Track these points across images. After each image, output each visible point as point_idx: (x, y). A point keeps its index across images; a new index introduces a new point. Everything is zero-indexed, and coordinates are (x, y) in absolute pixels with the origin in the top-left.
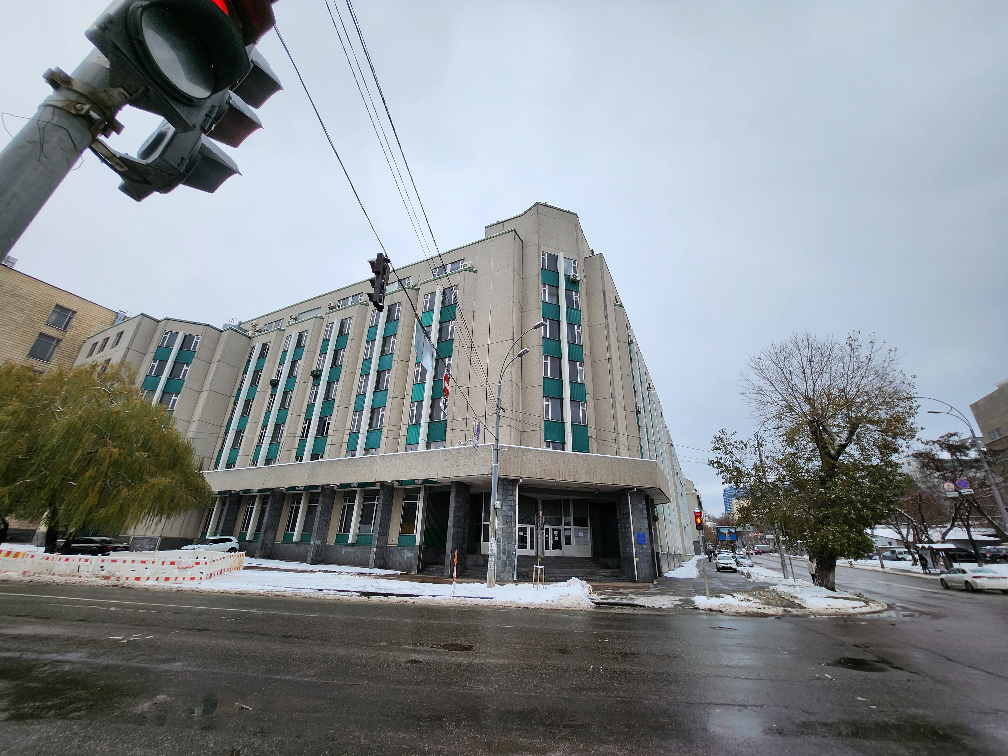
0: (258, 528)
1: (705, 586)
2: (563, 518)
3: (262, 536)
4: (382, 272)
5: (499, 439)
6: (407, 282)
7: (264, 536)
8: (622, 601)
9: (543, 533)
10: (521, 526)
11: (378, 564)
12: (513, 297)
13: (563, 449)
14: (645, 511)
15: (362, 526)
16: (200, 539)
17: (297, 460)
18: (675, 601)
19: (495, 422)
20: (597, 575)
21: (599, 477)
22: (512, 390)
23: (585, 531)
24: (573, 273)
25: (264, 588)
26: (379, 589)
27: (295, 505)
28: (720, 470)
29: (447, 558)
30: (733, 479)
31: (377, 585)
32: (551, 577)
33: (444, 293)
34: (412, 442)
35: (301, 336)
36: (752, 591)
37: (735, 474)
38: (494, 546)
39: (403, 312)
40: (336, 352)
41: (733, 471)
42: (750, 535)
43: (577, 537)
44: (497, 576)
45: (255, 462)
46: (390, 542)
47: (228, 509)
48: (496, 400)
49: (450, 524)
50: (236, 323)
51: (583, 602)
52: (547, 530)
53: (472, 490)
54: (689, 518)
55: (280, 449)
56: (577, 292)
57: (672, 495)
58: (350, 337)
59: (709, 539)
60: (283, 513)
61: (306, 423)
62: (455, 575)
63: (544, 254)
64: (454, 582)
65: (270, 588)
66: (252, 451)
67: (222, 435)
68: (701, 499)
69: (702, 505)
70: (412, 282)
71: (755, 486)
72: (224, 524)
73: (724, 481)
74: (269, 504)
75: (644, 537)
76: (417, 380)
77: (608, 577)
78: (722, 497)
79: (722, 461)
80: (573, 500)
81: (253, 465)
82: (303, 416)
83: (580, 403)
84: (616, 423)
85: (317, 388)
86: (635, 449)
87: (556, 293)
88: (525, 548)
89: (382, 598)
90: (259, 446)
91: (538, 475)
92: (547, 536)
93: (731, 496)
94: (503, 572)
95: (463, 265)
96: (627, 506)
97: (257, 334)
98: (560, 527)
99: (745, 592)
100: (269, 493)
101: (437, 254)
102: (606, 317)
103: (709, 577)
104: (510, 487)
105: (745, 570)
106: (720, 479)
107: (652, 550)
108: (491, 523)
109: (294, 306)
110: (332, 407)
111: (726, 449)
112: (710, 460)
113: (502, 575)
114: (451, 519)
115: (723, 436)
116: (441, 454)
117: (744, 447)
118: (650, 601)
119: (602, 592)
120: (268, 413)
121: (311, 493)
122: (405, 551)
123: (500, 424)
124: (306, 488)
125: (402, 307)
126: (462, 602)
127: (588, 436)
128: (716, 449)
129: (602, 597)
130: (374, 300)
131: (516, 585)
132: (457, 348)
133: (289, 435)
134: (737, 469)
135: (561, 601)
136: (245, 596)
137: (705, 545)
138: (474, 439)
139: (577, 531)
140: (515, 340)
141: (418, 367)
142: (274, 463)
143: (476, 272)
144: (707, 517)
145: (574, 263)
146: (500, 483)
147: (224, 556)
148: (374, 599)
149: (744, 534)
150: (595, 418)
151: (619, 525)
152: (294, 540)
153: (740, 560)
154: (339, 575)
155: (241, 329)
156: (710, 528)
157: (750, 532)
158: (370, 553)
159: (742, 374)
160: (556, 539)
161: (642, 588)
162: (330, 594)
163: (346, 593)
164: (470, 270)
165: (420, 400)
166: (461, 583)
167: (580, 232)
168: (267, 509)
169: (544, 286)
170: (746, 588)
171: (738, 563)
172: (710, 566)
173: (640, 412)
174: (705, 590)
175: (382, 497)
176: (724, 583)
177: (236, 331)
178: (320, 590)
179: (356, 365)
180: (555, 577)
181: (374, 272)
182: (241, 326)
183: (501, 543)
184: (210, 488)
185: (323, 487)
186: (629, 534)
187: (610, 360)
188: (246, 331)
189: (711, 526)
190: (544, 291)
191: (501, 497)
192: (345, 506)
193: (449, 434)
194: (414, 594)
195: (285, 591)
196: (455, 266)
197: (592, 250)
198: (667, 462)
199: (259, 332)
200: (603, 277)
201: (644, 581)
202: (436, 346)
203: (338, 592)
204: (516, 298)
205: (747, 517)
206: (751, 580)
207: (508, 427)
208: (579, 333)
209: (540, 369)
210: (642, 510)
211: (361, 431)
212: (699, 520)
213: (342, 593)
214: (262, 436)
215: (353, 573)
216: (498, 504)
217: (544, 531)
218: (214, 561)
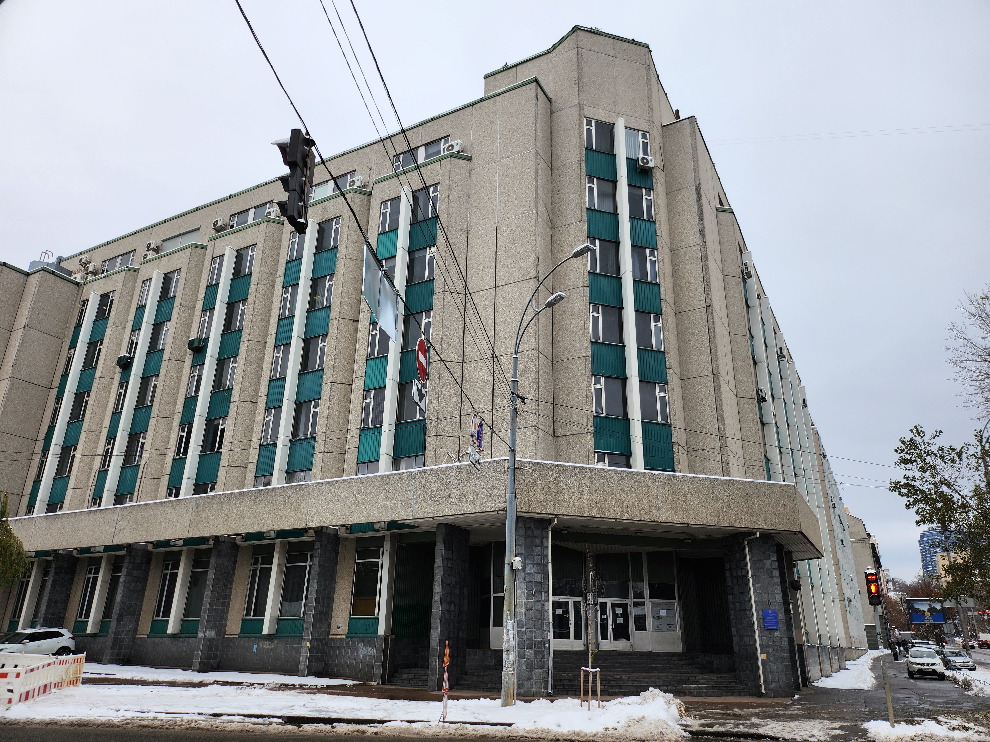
0: (107, 612)
1: (886, 703)
2: (631, 586)
3: (113, 625)
4: (301, 164)
5: (518, 449)
6: (349, 181)
7: (117, 626)
8: (737, 730)
9: (596, 611)
10: (557, 599)
11: (314, 669)
12: (536, 202)
13: (629, 466)
14: (776, 573)
15: (286, 603)
16: (6, 635)
17: (170, 494)
18: (833, 729)
19: (509, 421)
20: (693, 683)
21: (692, 512)
22: (537, 365)
23: (669, 608)
24: (641, 156)
25: (120, 714)
26: (317, 711)
27: (168, 572)
28: (911, 499)
29: (433, 655)
30: (937, 515)
31: (314, 704)
32: (613, 687)
33: (416, 199)
34: (367, 459)
35: (167, 279)
36: (972, 712)
37: (939, 505)
38: (511, 633)
39: (345, 234)
40: (231, 307)
41: (935, 501)
42: (970, 613)
43: (656, 617)
44: (520, 686)
45: (97, 498)
46: (333, 630)
47: (54, 582)
48: (510, 383)
49: (437, 598)
50: (53, 260)
51: (668, 731)
52: (603, 606)
53: (473, 539)
54: (856, 585)
55: (139, 477)
56: (649, 189)
57: (825, 545)
58: (254, 280)
59: (893, 621)
60: (149, 585)
61: (183, 430)
62: (446, 685)
63: (589, 123)
64: (445, 698)
65: (129, 715)
66: (92, 481)
67: (38, 455)
68: (880, 551)
69: (882, 561)
70: (358, 180)
71: (977, 527)
72: (48, 607)
73: (919, 518)
74: (124, 571)
75: (776, 617)
76: (372, 352)
77: (713, 687)
78: (917, 548)
79: (917, 484)
80: (649, 554)
81: (95, 504)
82: (177, 419)
83: (657, 386)
84: (720, 419)
85: (201, 370)
86: (756, 463)
87: (611, 191)
88: (567, 637)
89: (322, 726)
90: (103, 473)
91: (586, 511)
92: (604, 617)
93: (932, 545)
94: (529, 679)
95: (446, 146)
96: (742, 563)
97: (90, 277)
98: (626, 601)
99: (959, 713)
100: (123, 553)
101: (398, 129)
102: (702, 233)
103: (895, 688)
104: (537, 533)
105: (961, 675)
106: (912, 515)
107: (791, 641)
108: (506, 595)
109: (153, 226)
110: (228, 401)
111: (924, 461)
112: (894, 481)
113: (528, 684)
114: (437, 588)
115: (918, 439)
116: (418, 478)
117: (956, 458)
118: (788, 729)
119: (702, 713)
120: (116, 414)
121: (197, 551)
122: (360, 645)
123: (518, 425)
124: (188, 542)
125: (343, 226)
126: (459, 732)
127: (672, 443)
128: (905, 461)
129: (703, 721)
130: (289, 213)
131: (552, 701)
132: (441, 295)
133: (154, 452)
134: (943, 497)
135: (630, 730)
136: (87, 728)
137: (887, 632)
138: (474, 451)
139: (655, 608)
140: (541, 279)
141: (375, 329)
142: (131, 500)
143: (469, 159)
144: (890, 583)
145: (644, 137)
146: (520, 525)
147: (48, 662)
148: (308, 728)
149: (958, 613)
150: (684, 411)
151: (730, 597)
152: (170, 631)
153: (951, 658)
154: (248, 689)
155: (62, 269)
156: (896, 602)
157: (969, 609)
158: (299, 650)
159: (953, 327)
160: (620, 621)
161: (773, 706)
162: (232, 722)
163: (260, 720)
164: (458, 156)
165: (380, 385)
166: (458, 699)
167: (654, 80)
168: (122, 580)
169: (591, 181)
170: (961, 706)
171: (947, 664)
172: (896, 669)
173: (764, 400)
174: (886, 710)
175: (318, 553)
176: (923, 698)
177: (53, 273)
178: (216, 715)
179: (267, 328)
180: (620, 687)
181: (286, 162)
182: (63, 265)
183: (524, 629)
184: (21, 546)
185: (217, 539)
186: (748, 613)
187: (709, 309)
188: (70, 273)
189: (898, 599)
190: (591, 189)
191: (522, 550)
192: (255, 571)
193: (430, 442)
194: (376, 718)
195: (156, 719)
196: (432, 149)
197: (677, 111)
198: (815, 487)
199: (94, 273)
200: (695, 160)
201: (777, 695)
202: (403, 293)
203: (247, 719)
204: (540, 203)
205: (961, 582)
206: (970, 693)
207: (532, 430)
208: (653, 263)
209: (586, 328)
210: (770, 570)
211: (280, 442)
212: (873, 588)
213: (253, 720)
214: (107, 455)
215: (273, 685)
216: (517, 562)
217: (598, 607)
218: (32, 670)
